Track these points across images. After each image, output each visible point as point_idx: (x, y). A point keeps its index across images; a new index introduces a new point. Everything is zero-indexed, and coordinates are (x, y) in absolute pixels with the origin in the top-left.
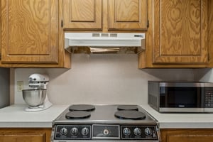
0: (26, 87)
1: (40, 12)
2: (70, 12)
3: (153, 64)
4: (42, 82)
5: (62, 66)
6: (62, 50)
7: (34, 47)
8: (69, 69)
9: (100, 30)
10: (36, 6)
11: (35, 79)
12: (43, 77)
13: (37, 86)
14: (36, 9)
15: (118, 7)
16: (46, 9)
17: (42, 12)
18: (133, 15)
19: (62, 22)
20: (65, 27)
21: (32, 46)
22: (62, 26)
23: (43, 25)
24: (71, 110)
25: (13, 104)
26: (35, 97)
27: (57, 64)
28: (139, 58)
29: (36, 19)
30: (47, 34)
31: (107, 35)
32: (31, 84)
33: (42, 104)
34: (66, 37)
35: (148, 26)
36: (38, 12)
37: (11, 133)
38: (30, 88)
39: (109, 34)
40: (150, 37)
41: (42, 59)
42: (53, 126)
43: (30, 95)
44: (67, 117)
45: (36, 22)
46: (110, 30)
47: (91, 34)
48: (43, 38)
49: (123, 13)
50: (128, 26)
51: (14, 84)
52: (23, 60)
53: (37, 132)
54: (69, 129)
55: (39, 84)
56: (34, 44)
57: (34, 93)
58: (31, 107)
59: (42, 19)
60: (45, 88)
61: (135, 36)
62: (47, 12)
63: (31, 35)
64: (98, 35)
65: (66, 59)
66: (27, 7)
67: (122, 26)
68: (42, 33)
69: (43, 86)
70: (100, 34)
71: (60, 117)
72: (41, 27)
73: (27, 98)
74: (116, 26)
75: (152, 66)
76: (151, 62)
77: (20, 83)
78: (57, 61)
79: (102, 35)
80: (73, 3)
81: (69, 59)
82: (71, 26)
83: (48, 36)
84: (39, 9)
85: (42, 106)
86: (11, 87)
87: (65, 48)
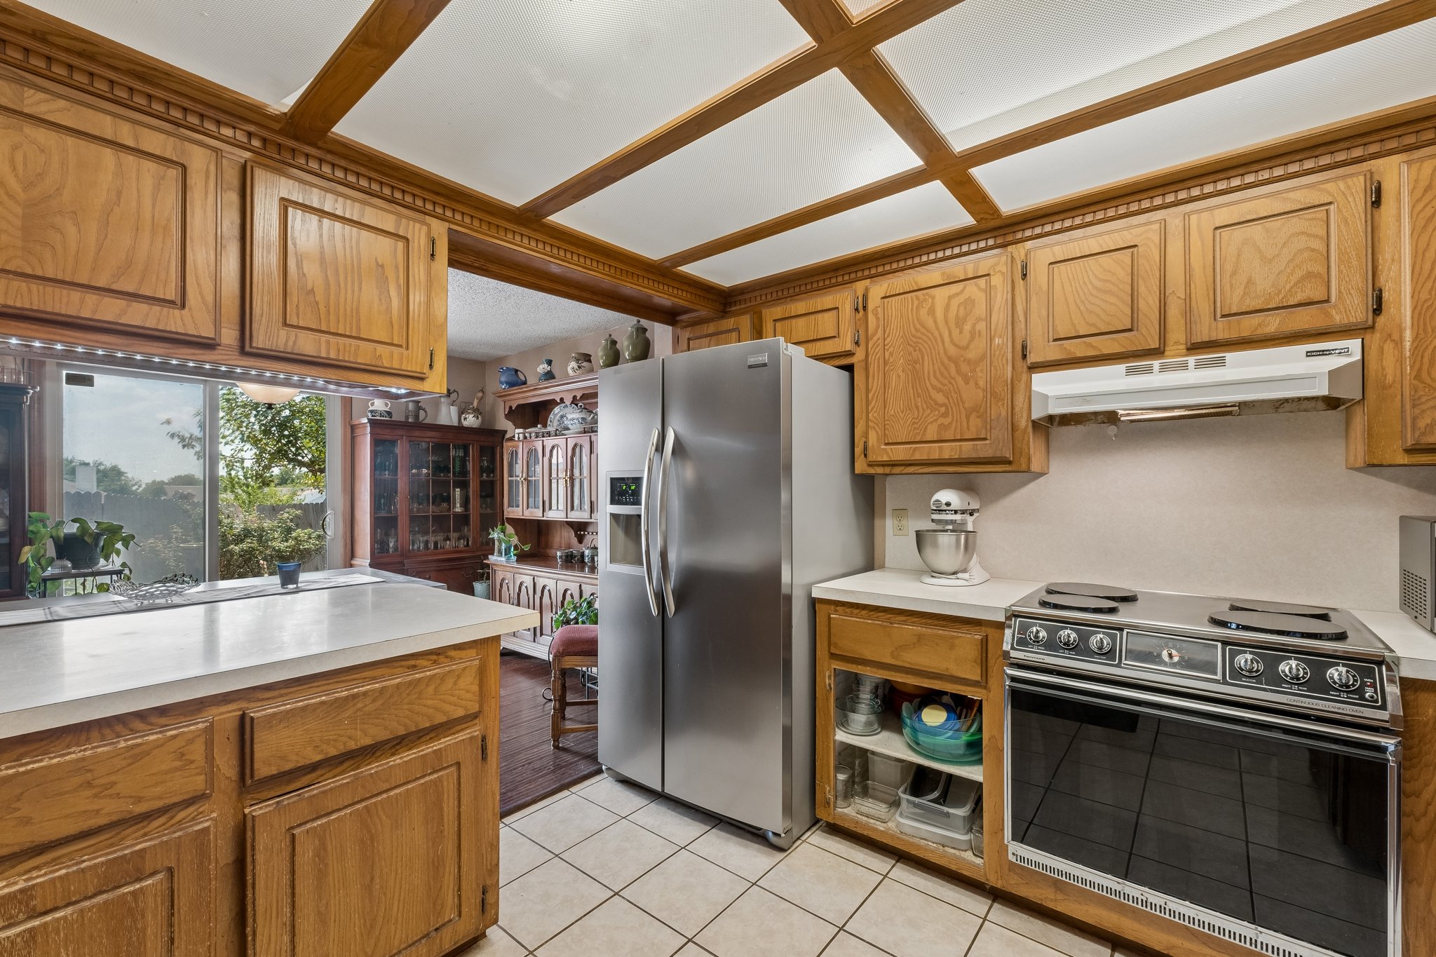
0: (925, 525)
1: (961, 332)
2: (1050, 314)
3: (1409, 451)
4: (963, 512)
5: (1024, 467)
6: (1023, 423)
7: (946, 421)
8: (1042, 474)
9: (1157, 352)
10: (952, 314)
11: (948, 504)
12: (967, 498)
13: (952, 522)
14: (952, 325)
15: (1229, 268)
16: (979, 319)
17: (967, 327)
18: (1302, 280)
19: (1024, 347)
20: (1033, 358)
21: (941, 420)
22: (1024, 357)
23: (969, 362)
24: (1050, 592)
25: (882, 567)
26: (946, 550)
27: (1010, 463)
28: (1348, 423)
29: (952, 351)
30: (982, 383)
31: (1185, 366)
32: (935, 517)
33: (965, 571)
34: (1035, 387)
35: (1378, 310)
36: (956, 332)
37: (904, 623)
38: (933, 526)
39: (1191, 360)
40: (1389, 347)
41: (967, 450)
42: (1008, 618)
43: (935, 545)
44: (1044, 604)
45: (950, 359)
46: (1194, 348)
47: (1121, 368)
48: (971, 395)
49: (1250, 282)
50: (1273, 324)
51: (884, 516)
52: (917, 456)
53: (966, 628)
54: (1052, 632)
55: (958, 517)
56: (945, 415)
57: (945, 540)
58: (936, 573)
59: (966, 348)
60: (970, 528)
61: (1310, 354)
62: (982, 326)
63: (939, 390)
64: (1149, 370)
65: (1035, 447)
66: (930, 322)
67: (1248, 326)
68: (967, 383)
69: (964, 523)
70: (1156, 364)
71: (1025, 601)
72: (965, 368)
73: (928, 551)
74: (1221, 331)
75: (1403, 459)
76: (1398, 445)
77: (900, 512)
78: (1008, 454)
79: (1163, 369)
80: (1057, 286)
81: (1043, 448)
82: (1053, 353)
83: (985, 390)
84: (960, 323)
85: (966, 576)
86: (877, 522)
87: (1035, 416)
